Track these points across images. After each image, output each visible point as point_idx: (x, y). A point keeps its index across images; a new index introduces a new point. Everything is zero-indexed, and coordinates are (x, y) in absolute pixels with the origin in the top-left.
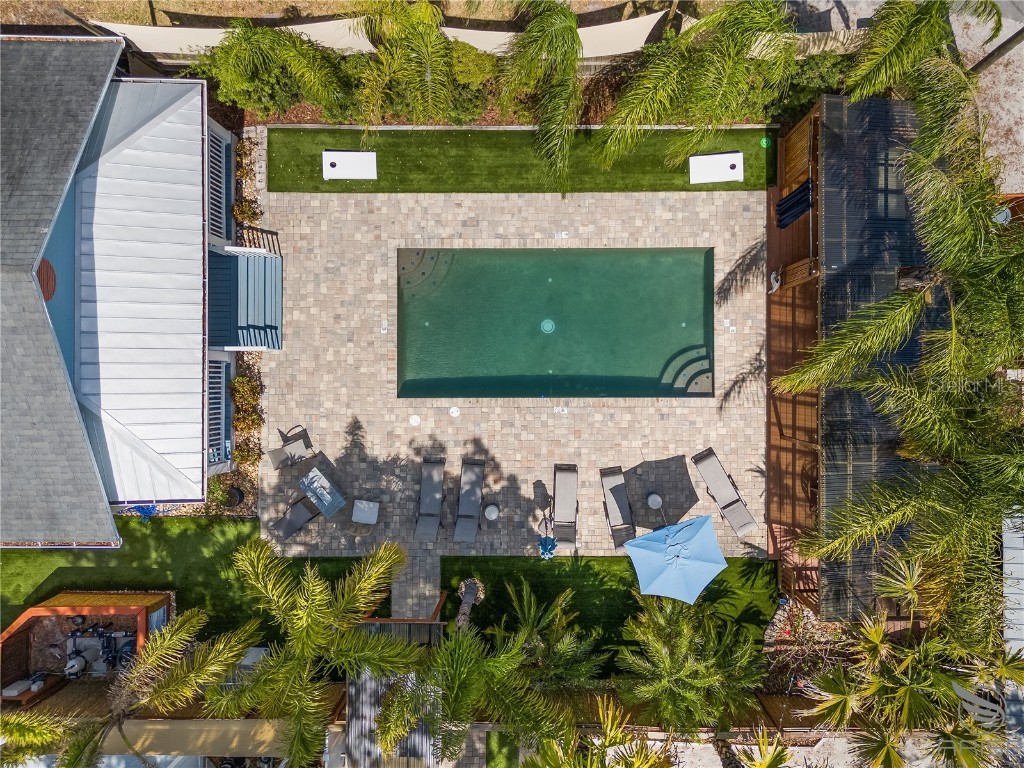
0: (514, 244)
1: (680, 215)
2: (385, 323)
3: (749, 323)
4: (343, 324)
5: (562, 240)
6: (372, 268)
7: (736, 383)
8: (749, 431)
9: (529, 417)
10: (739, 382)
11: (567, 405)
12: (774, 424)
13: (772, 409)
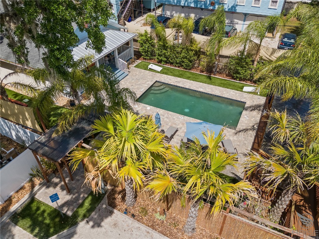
0: (187, 87)
1: (238, 95)
2: (143, 89)
3: (254, 119)
4: (133, 87)
5: (201, 90)
6: (148, 81)
7: (244, 130)
8: (246, 142)
9: (170, 116)
10: (246, 130)
11: (183, 117)
12: (256, 143)
13: (257, 139)
